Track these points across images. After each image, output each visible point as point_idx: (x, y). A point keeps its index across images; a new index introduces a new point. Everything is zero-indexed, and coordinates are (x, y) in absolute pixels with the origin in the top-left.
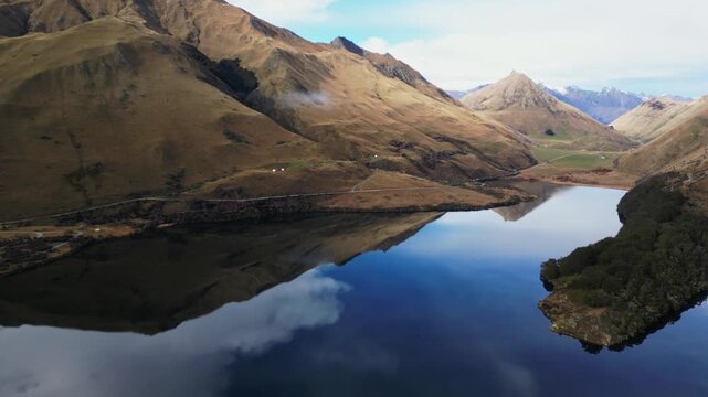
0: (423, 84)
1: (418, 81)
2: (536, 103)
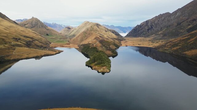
0: (8, 19)
1: (6, 18)
2: (42, 27)
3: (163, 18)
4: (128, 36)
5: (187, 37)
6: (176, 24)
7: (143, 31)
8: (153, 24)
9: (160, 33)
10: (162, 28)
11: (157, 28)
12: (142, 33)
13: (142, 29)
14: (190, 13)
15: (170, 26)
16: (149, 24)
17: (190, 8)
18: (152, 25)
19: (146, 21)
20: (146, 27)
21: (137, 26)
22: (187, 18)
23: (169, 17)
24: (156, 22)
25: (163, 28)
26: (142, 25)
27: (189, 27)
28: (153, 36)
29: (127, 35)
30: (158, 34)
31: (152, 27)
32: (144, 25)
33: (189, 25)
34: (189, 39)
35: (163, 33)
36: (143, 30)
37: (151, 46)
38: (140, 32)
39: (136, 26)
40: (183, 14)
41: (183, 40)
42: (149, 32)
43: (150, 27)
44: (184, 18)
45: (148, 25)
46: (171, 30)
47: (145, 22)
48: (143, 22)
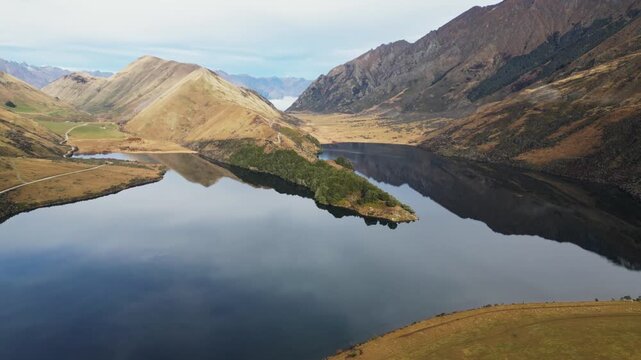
3: (391, 56)
4: (297, 109)
5: (499, 117)
6: (433, 77)
7: (342, 96)
8: (367, 74)
9: (392, 100)
10: (394, 87)
11: (381, 87)
12: (338, 100)
13: (337, 88)
14: (464, 46)
15: (416, 81)
16: (357, 74)
17: (461, 32)
18: (366, 78)
19: (347, 65)
20: (349, 83)
21: (320, 79)
22: (457, 59)
23: (410, 56)
24: (373, 68)
25: (398, 88)
26: (336, 76)
27: (471, 84)
28: (376, 111)
29: (294, 104)
30: (388, 105)
31: (365, 84)
32: (340, 78)
33: (469, 79)
34: (508, 120)
35: (400, 101)
36: (341, 90)
37: (403, 142)
38: (331, 97)
39: (316, 78)
40: (446, 49)
41: (496, 124)
42: (358, 98)
43: (360, 83)
44: (450, 59)
45: (354, 78)
46: (422, 93)
47: (344, 68)
48: (337, 67)
